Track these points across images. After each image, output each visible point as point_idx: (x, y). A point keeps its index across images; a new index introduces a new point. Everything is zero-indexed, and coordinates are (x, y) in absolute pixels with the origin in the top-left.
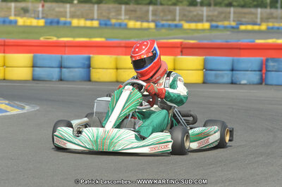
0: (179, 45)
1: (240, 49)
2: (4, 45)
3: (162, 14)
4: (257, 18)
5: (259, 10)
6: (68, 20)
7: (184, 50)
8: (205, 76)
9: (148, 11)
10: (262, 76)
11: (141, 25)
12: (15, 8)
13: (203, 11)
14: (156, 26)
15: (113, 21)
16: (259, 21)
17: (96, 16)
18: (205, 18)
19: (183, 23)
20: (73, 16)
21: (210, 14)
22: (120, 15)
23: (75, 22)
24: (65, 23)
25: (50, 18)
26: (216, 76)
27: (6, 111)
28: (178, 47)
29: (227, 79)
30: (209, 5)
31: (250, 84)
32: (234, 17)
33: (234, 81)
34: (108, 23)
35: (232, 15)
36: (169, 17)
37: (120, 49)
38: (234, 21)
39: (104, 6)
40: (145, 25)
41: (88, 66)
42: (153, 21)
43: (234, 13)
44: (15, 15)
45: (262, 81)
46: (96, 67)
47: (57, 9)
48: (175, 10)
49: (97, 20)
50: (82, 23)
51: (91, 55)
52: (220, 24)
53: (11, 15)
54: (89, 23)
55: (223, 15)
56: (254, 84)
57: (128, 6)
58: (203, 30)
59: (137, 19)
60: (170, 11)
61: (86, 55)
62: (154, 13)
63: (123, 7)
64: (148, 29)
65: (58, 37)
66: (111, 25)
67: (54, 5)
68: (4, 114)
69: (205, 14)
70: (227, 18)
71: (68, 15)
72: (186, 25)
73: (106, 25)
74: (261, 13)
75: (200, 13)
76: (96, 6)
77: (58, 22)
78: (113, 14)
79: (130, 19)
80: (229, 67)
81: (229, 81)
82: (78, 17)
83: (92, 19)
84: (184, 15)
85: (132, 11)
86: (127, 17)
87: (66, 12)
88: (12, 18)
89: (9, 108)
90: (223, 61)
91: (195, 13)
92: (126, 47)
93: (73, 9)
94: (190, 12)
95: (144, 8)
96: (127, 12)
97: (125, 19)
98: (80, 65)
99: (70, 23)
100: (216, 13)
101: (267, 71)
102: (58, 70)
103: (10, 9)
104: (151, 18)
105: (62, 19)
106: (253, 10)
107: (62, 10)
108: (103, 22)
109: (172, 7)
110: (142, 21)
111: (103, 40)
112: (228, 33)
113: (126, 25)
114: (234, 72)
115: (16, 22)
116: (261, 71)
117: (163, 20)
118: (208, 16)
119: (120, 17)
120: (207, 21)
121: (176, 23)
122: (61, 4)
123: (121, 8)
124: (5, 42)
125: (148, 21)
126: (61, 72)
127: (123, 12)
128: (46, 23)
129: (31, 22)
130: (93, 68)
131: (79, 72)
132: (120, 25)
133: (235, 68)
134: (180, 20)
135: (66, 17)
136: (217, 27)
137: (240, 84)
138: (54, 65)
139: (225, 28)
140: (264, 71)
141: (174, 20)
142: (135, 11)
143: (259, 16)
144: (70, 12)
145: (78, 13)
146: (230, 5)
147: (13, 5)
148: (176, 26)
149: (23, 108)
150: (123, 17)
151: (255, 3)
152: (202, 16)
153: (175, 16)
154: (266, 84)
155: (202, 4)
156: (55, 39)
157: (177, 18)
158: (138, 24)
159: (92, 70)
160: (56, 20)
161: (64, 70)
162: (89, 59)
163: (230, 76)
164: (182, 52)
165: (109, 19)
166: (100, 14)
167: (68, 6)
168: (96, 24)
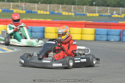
0: (84, 23)
1: (111, 25)
2: (7, 22)
3: (77, 9)
4: (120, 12)
5: (121, 8)
6: (36, 11)
7: (86, 26)
8: (95, 37)
9: (71, 8)
10: (120, 38)
11: (68, 14)
12: (13, 5)
13: (96, 8)
14: (75, 14)
15: (56, 12)
16: (121, 13)
17: (48, 10)
18: (97, 12)
19: (87, 13)
20: (38, 9)
21: (99, 9)
23: (39, 12)
24: (35, 12)
25: (28, 10)
26: (100, 37)
27: (6, 51)
28: (84, 24)
29: (105, 39)
30: (99, 6)
31: (115, 41)
32: (110, 11)
33: (108, 40)
34: (54, 13)
35: (109, 11)
36: (81, 11)
38: (110, 13)
39: (52, 5)
40: (70, 14)
41: (44, 32)
42: (74, 12)
43: (110, 9)
44: (13, 8)
45: (120, 40)
46: (47, 32)
47: (31, 6)
48: (84, 7)
49: (49, 11)
50: (42, 12)
51: (45, 27)
52: (103, 14)
53: (10, 8)
54: (45, 13)
55: (105, 11)
56: (117, 41)
57: (63, 6)
58: (96, 17)
59: (66, 11)
60: (81, 8)
61: (43, 27)
62: (74, 9)
63: (61, 6)
64: (71, 16)
65: (31, 19)
66: (55, 13)
67: (30, 4)
68: (5, 52)
69: (97, 9)
70: (106, 12)
71: (36, 9)
72: (88, 15)
73: (53, 13)
74: (122, 10)
75: (95, 9)
76: (48, 5)
77: (31, 12)
78: (56, 9)
79: (63, 11)
80: (106, 33)
81: (106, 39)
82: (40, 10)
83: (47, 11)
84: (88, 10)
85: (64, 7)
86: (62, 10)
87: (35, 7)
88: (11, 9)
89: (7, 49)
90: (103, 31)
91: (92, 9)
92: (60, 23)
93: (38, 6)
94: (90, 8)
95: (70, 6)
96: (62, 8)
98: (40, 31)
99: (37, 12)
100: (102, 9)
101: (123, 35)
104: (73, 10)
105: (33, 11)
106: (118, 8)
107: (33, 6)
108: (51, 12)
109: (82, 6)
110: (69, 12)
111: (51, 20)
112: (107, 18)
113: (61, 14)
114: (108, 36)
115: (13, 11)
116: (120, 35)
117: (78, 12)
118: (98, 11)
119: (59, 10)
120: (98, 13)
121: (84, 13)
122: (33, 4)
123: (60, 6)
124: (7, 20)
125: (71, 12)
127: (60, 8)
128: (26, 12)
129: (19, 11)
131: (39, 34)
132: (59, 13)
133: (109, 34)
134: (86, 12)
135: (35, 10)
136: (102, 15)
137: (111, 41)
139: (106, 16)
140: (121, 36)
141: (83, 12)
142: (66, 7)
143: (121, 11)
144: (37, 7)
145: (41, 8)
146: (108, 6)
147: (12, 4)
148: (84, 15)
149: (13, 49)
150: (60, 10)
151: (119, 5)
152: (96, 10)
153: (83, 10)
154: (122, 41)
155: (96, 5)
156: (29, 19)
157: (85, 11)
158: (67, 14)
160: (31, 10)
161: (33, 33)
162: (44, 28)
163: (106, 38)
164: (85, 26)
165: (54, 11)
166: (50, 9)
167: (36, 5)
168: (48, 13)
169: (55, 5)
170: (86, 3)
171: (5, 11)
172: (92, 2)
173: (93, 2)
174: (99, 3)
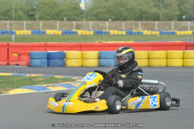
0: (184, 44)
3: (163, 26)
6: (108, 31)
7: (188, 47)
9: (154, 25)
11: (151, 33)
12: (76, 24)
14: (160, 33)
15: (134, 31)
17: (123, 28)
18: (189, 28)
19: (176, 31)
20: (110, 28)
21: (192, 25)
22: (138, 27)
23: (112, 32)
24: (106, 33)
25: (97, 30)
34: (131, 32)
36: (167, 28)
40: (154, 33)
42: (158, 30)
44: (76, 29)
47: (101, 25)
48: (171, 23)
49: (125, 30)
50: (116, 32)
53: (73, 29)
54: (120, 33)
58: (189, 35)
59: (148, 29)
60: (168, 24)
62: (159, 26)
63: (140, 23)
64: (155, 35)
65: (106, 41)
66: (133, 33)
67: (98, 22)
69: (189, 25)
71: (107, 28)
72: (178, 33)
75: (186, 25)
76: (123, 22)
78: (134, 27)
79: (144, 29)
82: (113, 29)
83: (122, 30)
84: (177, 27)
86: (142, 28)
87: (106, 26)
88: (74, 30)
91: (183, 25)
93: (110, 24)
94: (180, 24)
95: (152, 22)
96: (142, 25)
99: (109, 33)
102: (113, 60)
103: (73, 24)
104: (156, 28)
105: (104, 31)
107: (103, 25)
108: (128, 32)
109: (169, 22)
110: (152, 31)
113: (142, 33)
115: (76, 33)
117: (164, 30)
118: (191, 27)
119: (138, 29)
120: (191, 30)
121: (172, 31)
122: (102, 22)
123: (138, 23)
125: (155, 31)
127: (140, 25)
128: (94, 33)
129: (86, 33)
132: (139, 33)
135: (105, 29)
141: (171, 29)
142: (147, 25)
144: (109, 26)
145: (113, 27)
147: (74, 23)
148: (172, 33)
150: (140, 28)
152: (187, 27)
153: (171, 27)
155: (186, 20)
157: (173, 28)
158: (149, 33)
160: (100, 31)
164: (186, 48)
165: (132, 30)
166: (126, 27)
167: (107, 22)
168: (124, 33)
169: (132, 22)
170: (174, 17)
171: (66, 33)
172: (180, 15)
173: (183, 16)
174: (191, 16)
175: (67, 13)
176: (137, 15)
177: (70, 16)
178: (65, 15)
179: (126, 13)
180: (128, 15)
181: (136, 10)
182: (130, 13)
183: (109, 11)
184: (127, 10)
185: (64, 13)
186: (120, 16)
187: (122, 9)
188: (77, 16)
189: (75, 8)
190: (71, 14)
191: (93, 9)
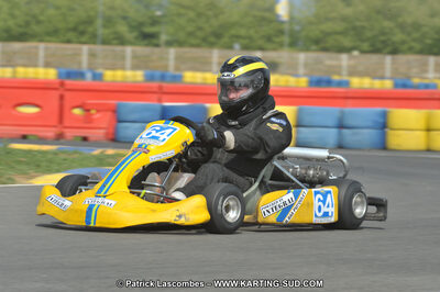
6: (345, 78)
15: (416, 81)
17: (388, 74)
20: (353, 73)
22: (426, 71)
23: (357, 83)
24: (340, 83)
25: (317, 75)
34: (408, 83)
37: (432, 102)
39: (402, 58)
46: (396, 127)
47: (328, 62)
49: (391, 78)
50: (367, 82)
51: (388, 109)
54: (377, 84)
61: (379, 109)
63: (432, 60)
66: (413, 86)
67: (323, 55)
71: (344, 73)
73: (404, 85)
76: (388, 59)
77: (329, 82)
78: (415, 70)
82: (361, 75)
83: (382, 78)
86: (438, 75)
87: (341, 67)
93: (352, 62)
96: (438, 67)
97: (435, 78)
98: (370, 124)
99: (348, 83)
102: (335, 131)
105: (336, 78)
107: (334, 63)
108: (400, 83)
119: (426, 75)
122: (334, 55)
123: (428, 61)
126: (340, 134)
127: (431, 67)
128: (310, 82)
129: (287, 81)
130: (392, 129)
131: (368, 135)
132: (427, 86)
135: (340, 75)
138: (330, 123)
144: (348, 67)
145: (361, 68)
150: (431, 75)
159: (390, 132)
160: (325, 77)
161: (345, 131)
162: (385, 115)
165: (409, 78)
166: (395, 70)
167: (344, 57)
168: (388, 84)
169: (412, 58)
175: (243, 32)
176: (429, 41)
177: (250, 38)
178: (238, 37)
179: (398, 37)
180: (403, 42)
181: (425, 29)
182: (409, 34)
183: (354, 28)
184: (402, 27)
185: (233, 32)
186: (383, 42)
187: (387, 24)
188: (269, 39)
189: (264, 19)
190: (252, 32)
191: (311, 23)
